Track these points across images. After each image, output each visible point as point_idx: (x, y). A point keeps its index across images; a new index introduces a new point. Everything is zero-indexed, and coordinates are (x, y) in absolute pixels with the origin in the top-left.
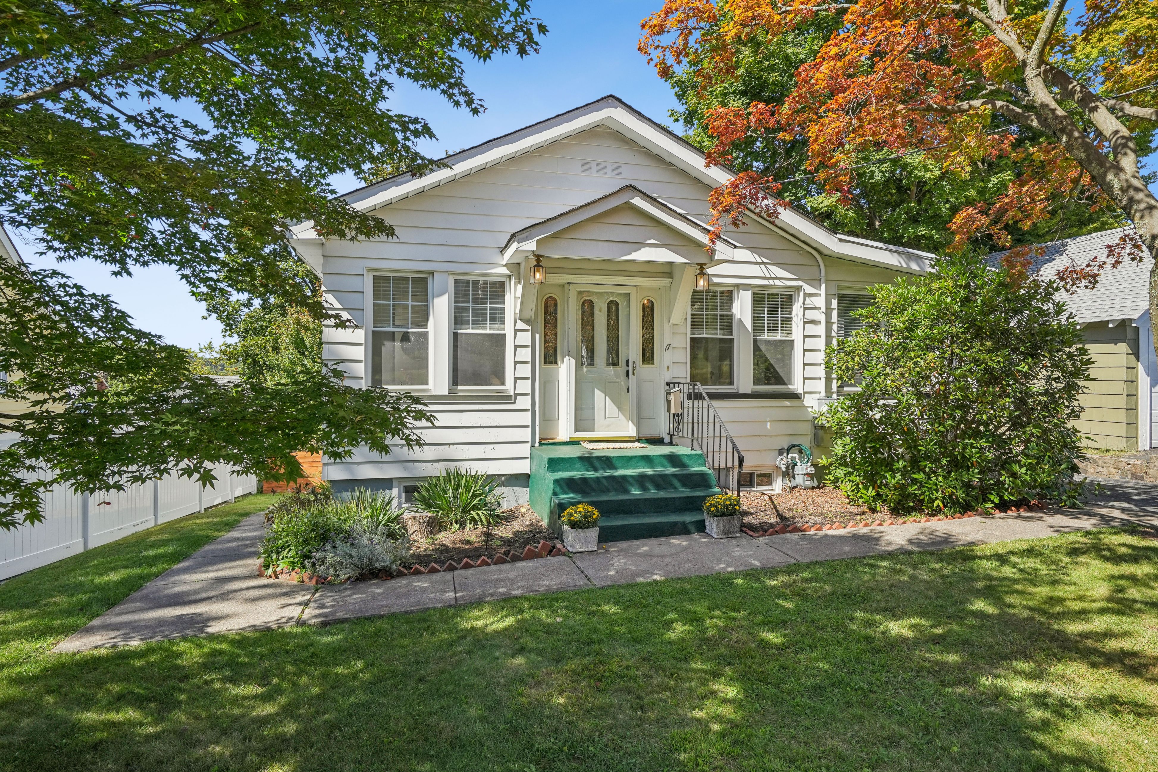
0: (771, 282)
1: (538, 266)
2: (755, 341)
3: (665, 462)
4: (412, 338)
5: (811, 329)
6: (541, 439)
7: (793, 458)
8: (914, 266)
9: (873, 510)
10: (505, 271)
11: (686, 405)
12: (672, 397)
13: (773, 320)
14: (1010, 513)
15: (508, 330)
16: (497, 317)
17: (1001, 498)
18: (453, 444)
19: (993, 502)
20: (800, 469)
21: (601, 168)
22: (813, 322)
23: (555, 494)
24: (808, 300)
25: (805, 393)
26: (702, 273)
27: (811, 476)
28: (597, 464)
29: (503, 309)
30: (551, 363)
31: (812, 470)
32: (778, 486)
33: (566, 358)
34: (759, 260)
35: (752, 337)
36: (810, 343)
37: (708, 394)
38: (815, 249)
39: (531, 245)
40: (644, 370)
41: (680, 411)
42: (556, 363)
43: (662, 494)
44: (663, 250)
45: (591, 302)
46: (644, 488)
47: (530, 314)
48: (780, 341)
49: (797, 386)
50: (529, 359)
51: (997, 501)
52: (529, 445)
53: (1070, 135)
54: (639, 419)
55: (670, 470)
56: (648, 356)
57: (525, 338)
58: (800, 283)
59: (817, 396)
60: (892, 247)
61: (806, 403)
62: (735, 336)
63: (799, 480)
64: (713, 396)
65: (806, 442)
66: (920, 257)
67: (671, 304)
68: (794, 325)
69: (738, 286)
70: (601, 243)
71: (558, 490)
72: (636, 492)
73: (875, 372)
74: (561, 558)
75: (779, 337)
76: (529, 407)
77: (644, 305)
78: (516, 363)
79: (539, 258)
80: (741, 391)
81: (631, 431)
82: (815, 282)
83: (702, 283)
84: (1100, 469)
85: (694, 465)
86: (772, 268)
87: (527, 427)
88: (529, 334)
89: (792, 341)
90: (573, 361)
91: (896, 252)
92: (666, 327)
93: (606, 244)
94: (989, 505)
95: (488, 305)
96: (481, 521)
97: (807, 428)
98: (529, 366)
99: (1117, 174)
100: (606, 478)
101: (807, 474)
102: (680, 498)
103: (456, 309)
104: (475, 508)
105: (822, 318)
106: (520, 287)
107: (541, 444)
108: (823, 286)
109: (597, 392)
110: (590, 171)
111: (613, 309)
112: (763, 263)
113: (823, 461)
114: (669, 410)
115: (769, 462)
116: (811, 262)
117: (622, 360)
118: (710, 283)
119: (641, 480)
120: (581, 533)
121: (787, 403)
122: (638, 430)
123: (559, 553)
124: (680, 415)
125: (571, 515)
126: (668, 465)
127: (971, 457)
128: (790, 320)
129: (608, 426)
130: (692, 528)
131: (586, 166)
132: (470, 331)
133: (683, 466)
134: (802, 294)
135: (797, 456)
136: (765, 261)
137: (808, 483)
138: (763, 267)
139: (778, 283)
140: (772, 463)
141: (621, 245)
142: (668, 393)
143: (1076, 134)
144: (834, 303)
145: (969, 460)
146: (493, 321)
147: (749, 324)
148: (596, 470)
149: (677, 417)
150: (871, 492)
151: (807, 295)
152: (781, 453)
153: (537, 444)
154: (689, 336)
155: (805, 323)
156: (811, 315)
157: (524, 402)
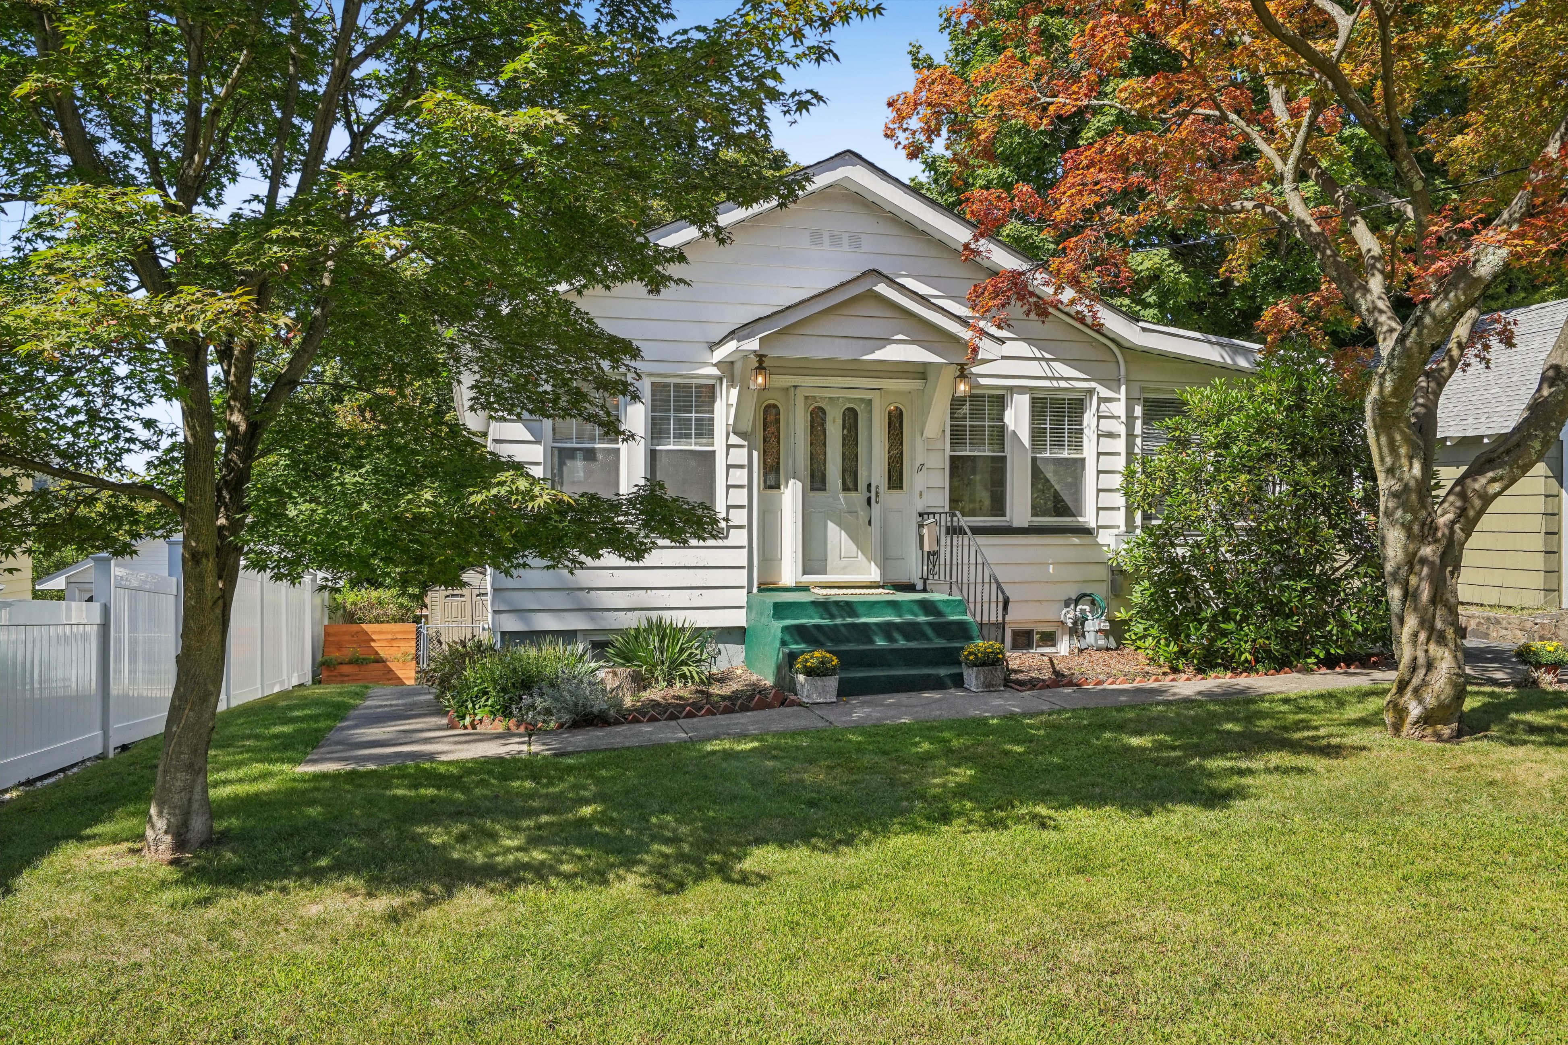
0: (1055, 384)
1: (761, 368)
2: (1034, 460)
3: (916, 609)
4: (600, 456)
5: (1107, 444)
6: (760, 584)
7: (1083, 611)
8: (1242, 363)
9: (1175, 670)
10: (715, 371)
11: (942, 542)
12: (925, 531)
13: (1058, 434)
14: (1338, 670)
15: (719, 445)
16: (705, 429)
17: (1328, 652)
18: (652, 589)
19: (1317, 657)
20: (1091, 625)
21: (836, 239)
22: (1110, 435)
23: (784, 643)
24: (1103, 407)
25: (1099, 527)
26: (963, 374)
27: (1106, 633)
28: (834, 610)
29: (712, 420)
30: (771, 487)
31: (1106, 626)
32: (1063, 647)
33: (791, 482)
34: (1039, 355)
35: (1030, 455)
36: (1106, 463)
37: (971, 528)
38: (1112, 340)
39: (753, 344)
40: (891, 498)
41: (936, 548)
42: (778, 488)
43: (913, 645)
44: (914, 347)
45: (822, 410)
46: (890, 638)
47: (746, 425)
48: (1067, 460)
49: (1089, 518)
50: (746, 483)
51: (1322, 655)
52: (745, 591)
53: (1323, 254)
54: (884, 561)
55: (922, 619)
56: (895, 480)
57: (740, 456)
58: (1093, 385)
59: (1116, 531)
60: (1212, 338)
61: (1100, 540)
62: (1008, 453)
63: (1090, 638)
64: (977, 531)
65: (1100, 591)
66: (1250, 351)
67: (925, 412)
68: (1085, 439)
69: (1011, 389)
70: (837, 340)
71: (787, 638)
72: (881, 643)
73: (1180, 499)
74: (796, 708)
75: (1065, 454)
76: (745, 543)
77: (890, 413)
78: (729, 487)
79: (761, 358)
80: (1016, 524)
81: (874, 574)
82: (1113, 383)
83: (963, 388)
84: (1504, 632)
85: (953, 613)
86: (1056, 365)
87: (743, 568)
88: (745, 451)
89: (1083, 460)
90: (800, 485)
91: (1218, 344)
92: (919, 443)
93: (844, 341)
94: (1312, 660)
95: (693, 415)
96: (692, 677)
97: (1102, 573)
98: (745, 491)
99: (1364, 295)
100: (845, 625)
101: (1100, 631)
102: (933, 649)
103: (653, 419)
104: (684, 663)
105: (1122, 430)
106: (734, 392)
107: (760, 590)
108: (1123, 388)
109: (830, 525)
110: (821, 245)
111: (851, 419)
112: (1043, 359)
113: (1122, 614)
114: (922, 547)
115: (1051, 616)
116: (1110, 358)
117: (862, 484)
118: (974, 386)
119: (887, 629)
120: (819, 682)
121: (1076, 540)
122: (883, 573)
123: (793, 704)
124: (936, 553)
125: (806, 661)
126: (920, 612)
127: (1290, 601)
128: (1081, 431)
129: (844, 568)
130: (949, 682)
131: (816, 237)
132: (671, 447)
133: (939, 614)
134: (1095, 399)
135: (1087, 608)
136: (1047, 356)
137: (1102, 642)
138: (1043, 363)
139: (1063, 384)
140: (1055, 618)
141: (861, 342)
142: (921, 526)
143: (1328, 252)
144: (1138, 411)
145: (1287, 604)
146: (699, 435)
147: (1025, 438)
148: (832, 617)
149: (933, 555)
150: (1173, 648)
151: (1101, 400)
152: (1067, 604)
153: (755, 590)
154: (948, 453)
155: (1099, 436)
156: (1106, 425)
157: (738, 537)
